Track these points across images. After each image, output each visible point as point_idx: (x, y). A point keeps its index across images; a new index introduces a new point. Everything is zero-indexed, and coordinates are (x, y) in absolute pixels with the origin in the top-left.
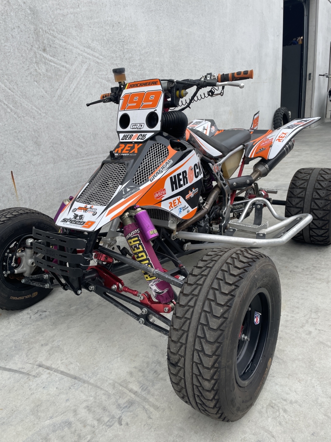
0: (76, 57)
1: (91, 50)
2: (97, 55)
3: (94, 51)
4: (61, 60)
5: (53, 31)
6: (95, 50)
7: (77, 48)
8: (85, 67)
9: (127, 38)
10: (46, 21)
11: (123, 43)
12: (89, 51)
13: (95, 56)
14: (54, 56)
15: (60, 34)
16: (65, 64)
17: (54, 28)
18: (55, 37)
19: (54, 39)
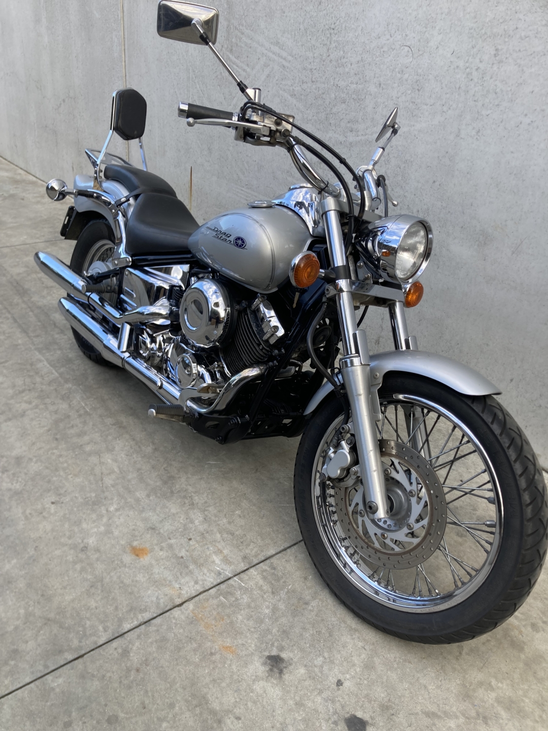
0: (259, 59)
1: (278, 48)
2: (284, 54)
3: (282, 49)
4: (243, 62)
5: (243, 25)
6: (284, 48)
7: (262, 45)
8: (267, 71)
9: (342, 22)
10: (238, 15)
11: (332, 31)
12: (276, 49)
13: (282, 57)
14: (238, 58)
15: (249, 28)
16: (246, 68)
17: (244, 21)
18: (243, 34)
19: (242, 36)
